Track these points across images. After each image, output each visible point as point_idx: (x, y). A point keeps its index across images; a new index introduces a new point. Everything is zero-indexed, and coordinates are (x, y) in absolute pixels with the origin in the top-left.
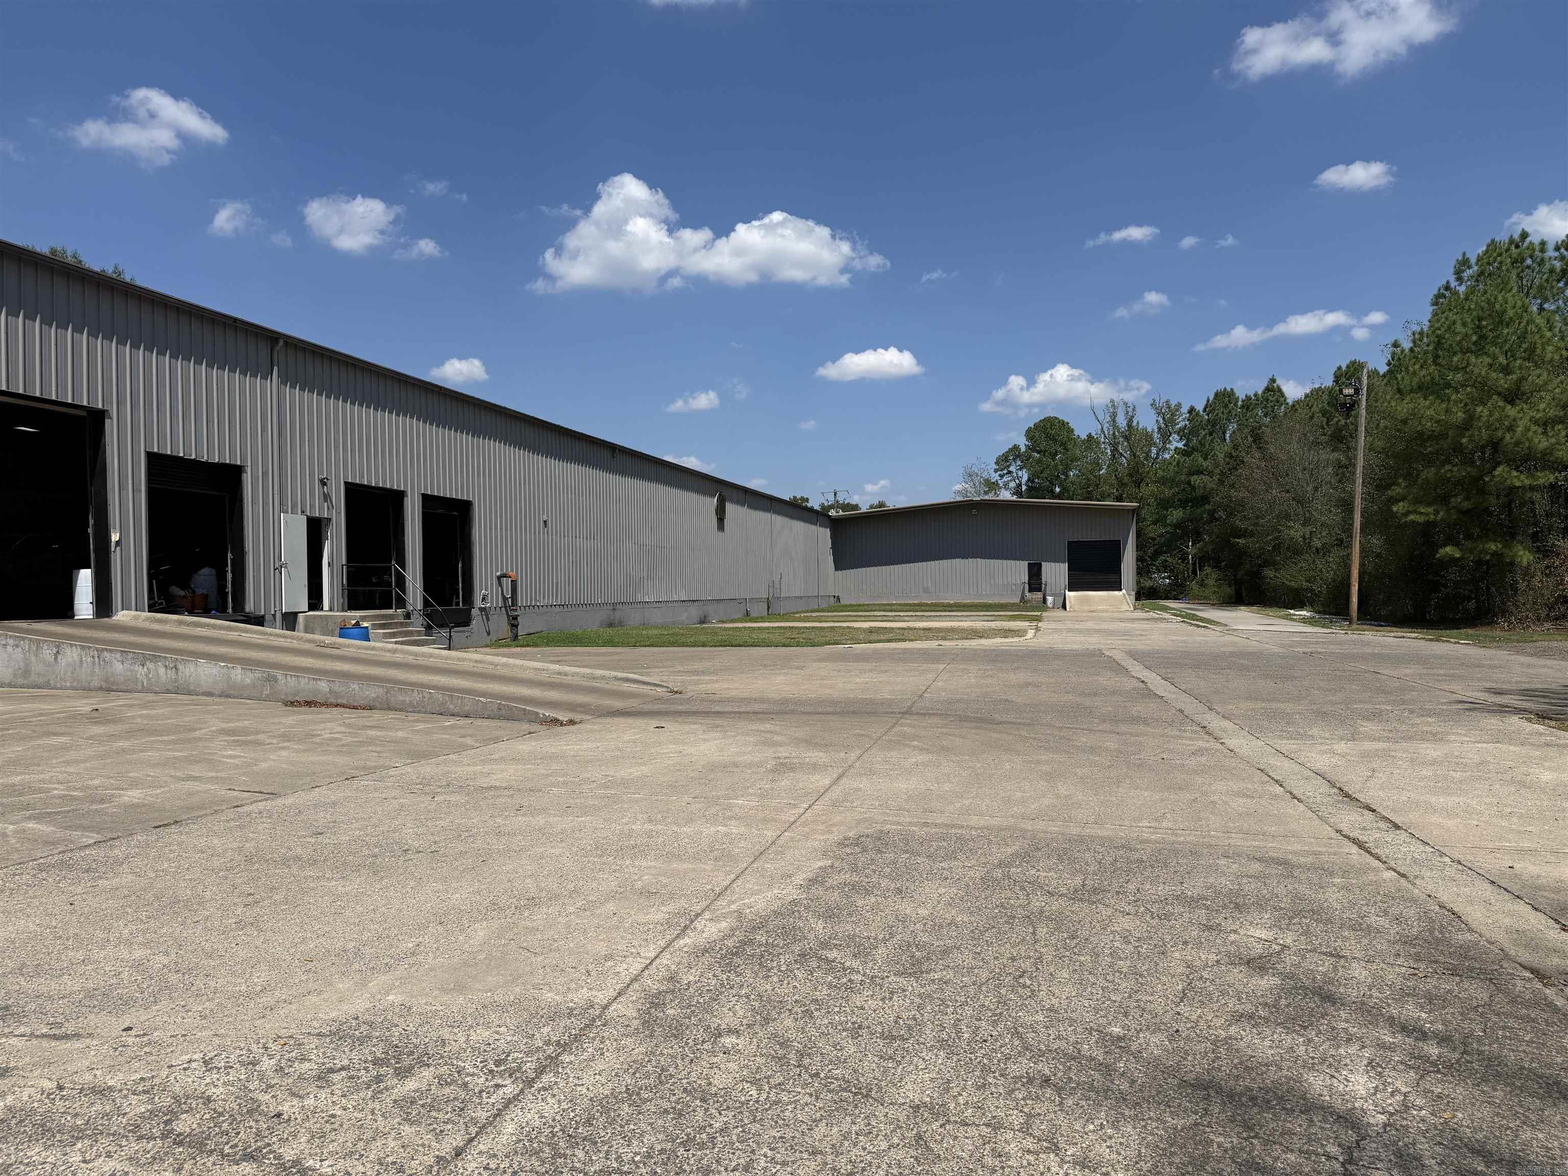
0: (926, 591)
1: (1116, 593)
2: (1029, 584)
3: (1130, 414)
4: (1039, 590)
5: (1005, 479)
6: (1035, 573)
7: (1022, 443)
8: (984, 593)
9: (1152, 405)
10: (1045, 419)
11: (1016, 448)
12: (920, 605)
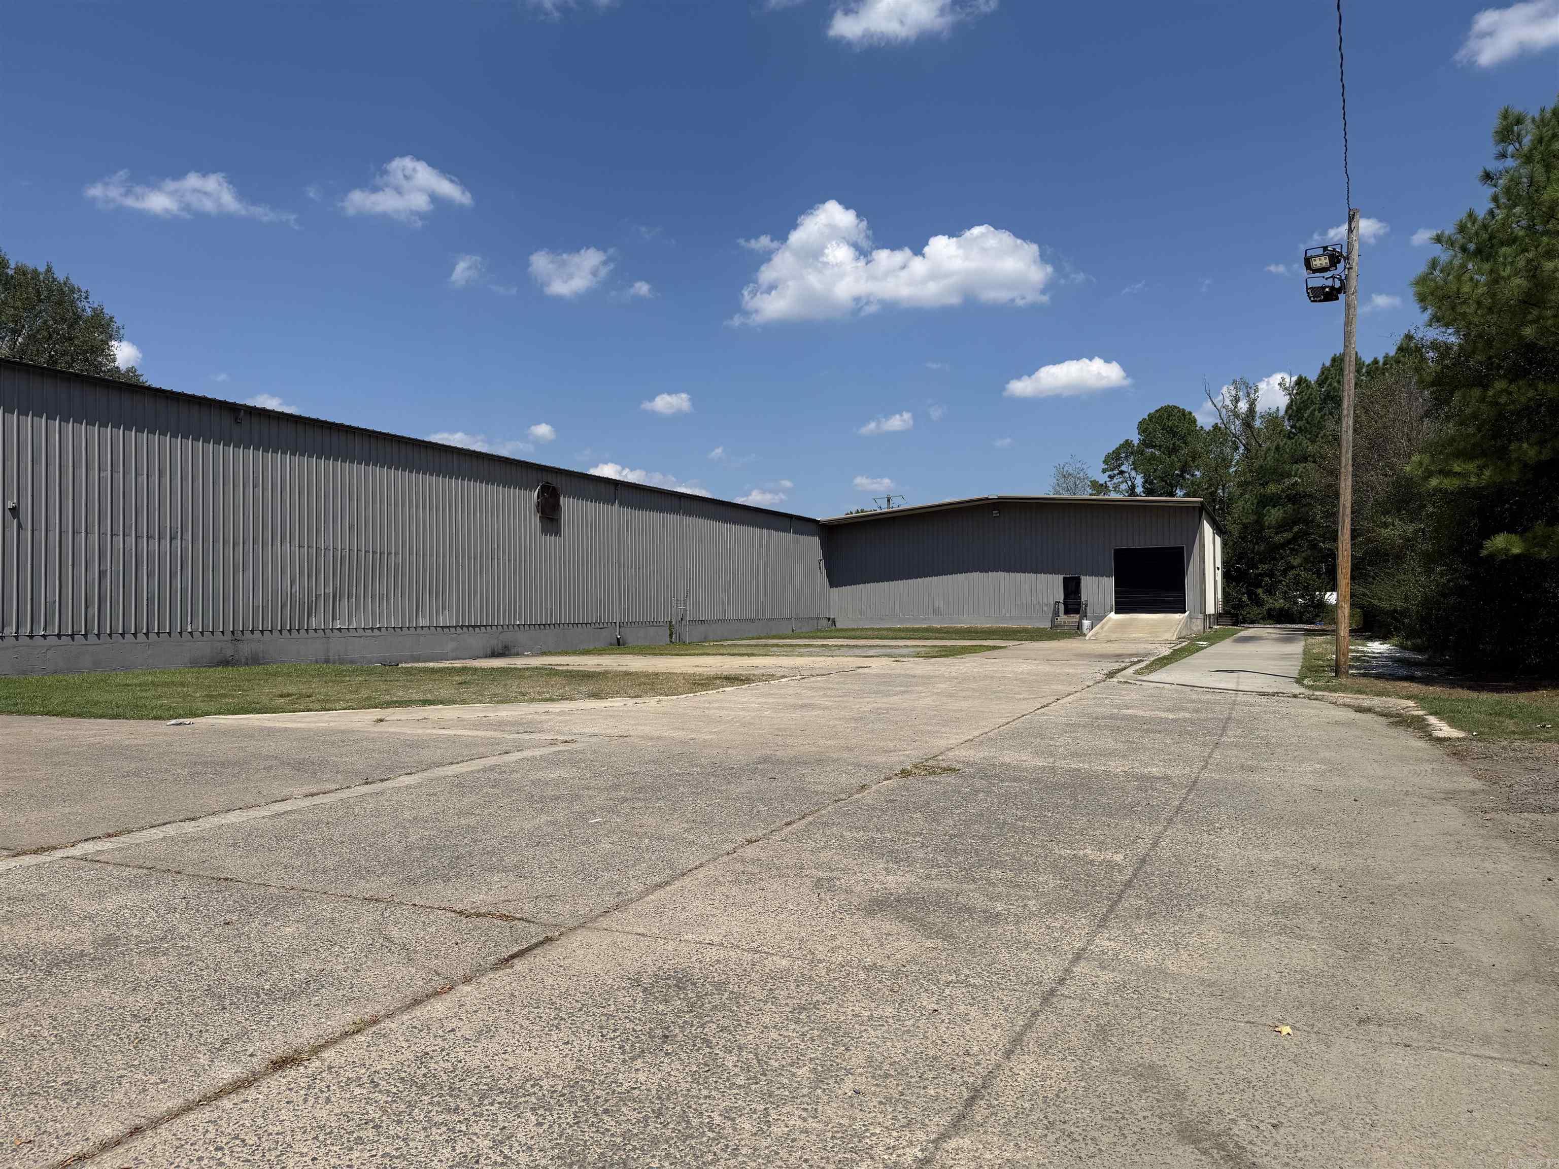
0: (937, 612)
1: (1178, 616)
2: (1065, 604)
3: (1252, 396)
4: (1077, 611)
5: (1115, 480)
6: (1072, 589)
7: (1136, 439)
8: (1008, 615)
9: (1280, 384)
10: (1162, 408)
11: (1127, 443)
12: (927, 630)
